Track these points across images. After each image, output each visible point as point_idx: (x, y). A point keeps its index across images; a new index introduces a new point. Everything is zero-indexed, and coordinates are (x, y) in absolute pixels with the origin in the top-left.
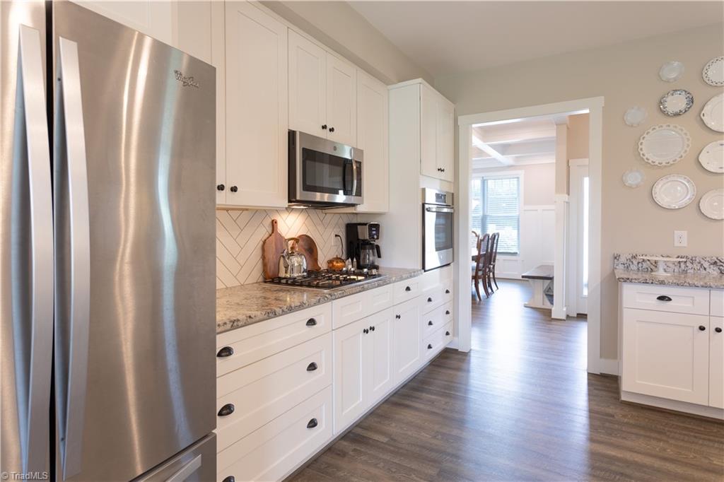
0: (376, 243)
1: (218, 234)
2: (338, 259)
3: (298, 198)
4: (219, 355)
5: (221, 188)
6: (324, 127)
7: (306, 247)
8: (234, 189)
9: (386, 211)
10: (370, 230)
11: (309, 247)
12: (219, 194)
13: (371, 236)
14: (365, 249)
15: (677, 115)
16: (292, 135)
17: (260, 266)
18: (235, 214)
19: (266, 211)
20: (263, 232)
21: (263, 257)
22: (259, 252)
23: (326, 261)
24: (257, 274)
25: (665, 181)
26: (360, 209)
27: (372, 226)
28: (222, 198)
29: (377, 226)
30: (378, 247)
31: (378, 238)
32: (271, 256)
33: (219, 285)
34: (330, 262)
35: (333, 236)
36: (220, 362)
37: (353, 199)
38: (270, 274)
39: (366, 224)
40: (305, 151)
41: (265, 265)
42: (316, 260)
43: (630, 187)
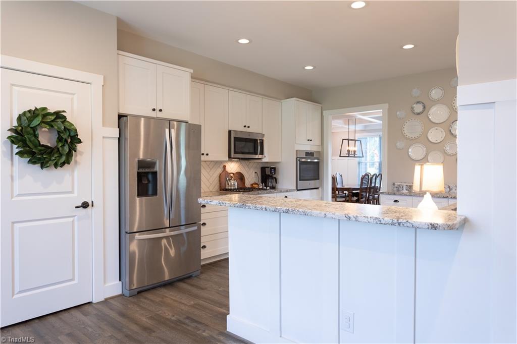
0: (274, 176)
1: (202, 171)
2: (255, 184)
3: (232, 157)
4: (202, 207)
5: (203, 154)
6: (245, 126)
7: (239, 177)
8: (207, 155)
9: (280, 161)
10: (271, 170)
11: (240, 177)
12: (202, 156)
13: (271, 173)
14: (269, 179)
15: (419, 114)
16: (230, 132)
17: (218, 184)
18: (208, 163)
19: (221, 162)
20: (220, 170)
21: (220, 181)
22: (217, 179)
23: (250, 184)
24: (217, 187)
25: (414, 146)
26: (264, 160)
27: (271, 168)
28: (203, 158)
29: (274, 169)
30: (275, 178)
31: (275, 174)
32: (223, 180)
33: (202, 191)
34: (252, 185)
35: (254, 173)
36: (202, 209)
37: (260, 156)
38: (223, 188)
39: (268, 167)
40: (235, 138)
41: (220, 184)
42: (244, 183)
43: (399, 149)
